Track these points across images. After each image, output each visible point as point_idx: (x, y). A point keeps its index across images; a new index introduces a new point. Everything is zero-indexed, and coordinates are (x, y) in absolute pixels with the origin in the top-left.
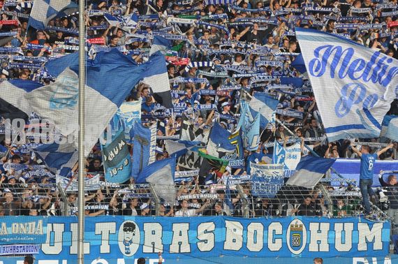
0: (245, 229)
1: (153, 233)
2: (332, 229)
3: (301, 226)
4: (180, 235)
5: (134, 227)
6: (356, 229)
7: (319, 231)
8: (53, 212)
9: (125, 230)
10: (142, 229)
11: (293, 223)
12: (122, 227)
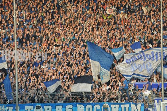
0: (85, 107)
1: (48, 109)
2: (120, 107)
3: (108, 106)
4: (59, 110)
5: (40, 107)
6: (130, 106)
7: (115, 108)
8: (8, 102)
9: (37, 108)
10: (43, 108)
11: (104, 105)
12: (36, 107)
